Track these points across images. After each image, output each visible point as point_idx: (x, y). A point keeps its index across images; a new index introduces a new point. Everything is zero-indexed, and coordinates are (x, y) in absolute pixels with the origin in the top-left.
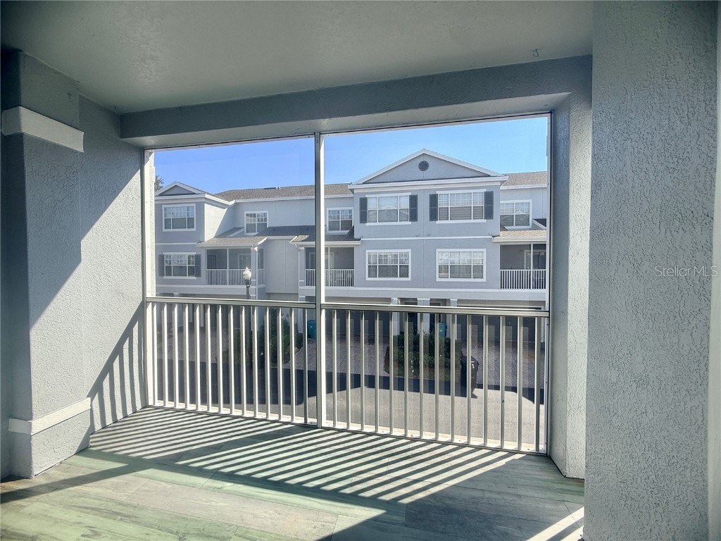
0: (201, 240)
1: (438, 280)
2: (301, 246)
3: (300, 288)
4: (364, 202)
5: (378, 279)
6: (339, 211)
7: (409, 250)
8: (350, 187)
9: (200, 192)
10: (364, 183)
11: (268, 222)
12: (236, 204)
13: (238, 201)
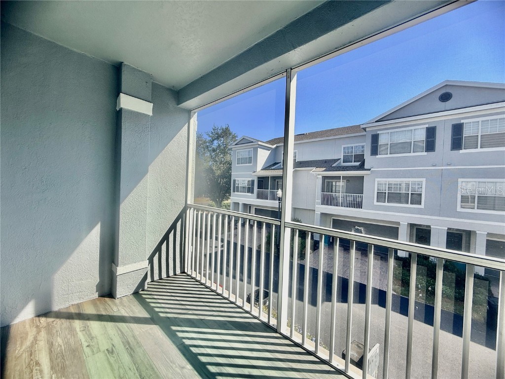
0: (255, 171)
1: (459, 209)
2: (319, 175)
3: (317, 206)
4: (375, 138)
5: (386, 204)
6: (352, 147)
7: (424, 180)
8: (362, 126)
9: (255, 141)
10: (376, 122)
11: (297, 158)
12: (277, 147)
13: (278, 145)
